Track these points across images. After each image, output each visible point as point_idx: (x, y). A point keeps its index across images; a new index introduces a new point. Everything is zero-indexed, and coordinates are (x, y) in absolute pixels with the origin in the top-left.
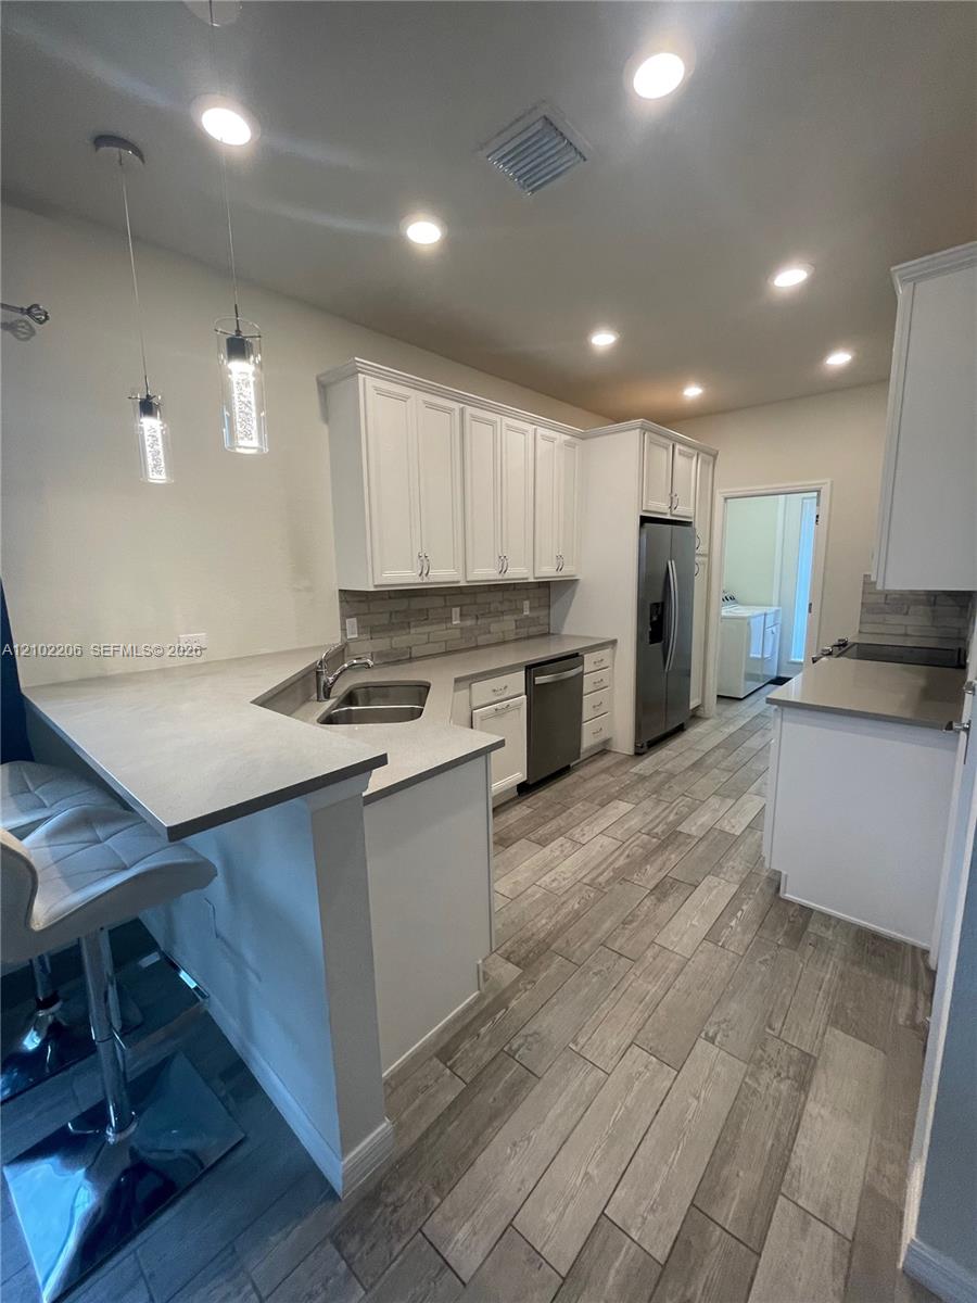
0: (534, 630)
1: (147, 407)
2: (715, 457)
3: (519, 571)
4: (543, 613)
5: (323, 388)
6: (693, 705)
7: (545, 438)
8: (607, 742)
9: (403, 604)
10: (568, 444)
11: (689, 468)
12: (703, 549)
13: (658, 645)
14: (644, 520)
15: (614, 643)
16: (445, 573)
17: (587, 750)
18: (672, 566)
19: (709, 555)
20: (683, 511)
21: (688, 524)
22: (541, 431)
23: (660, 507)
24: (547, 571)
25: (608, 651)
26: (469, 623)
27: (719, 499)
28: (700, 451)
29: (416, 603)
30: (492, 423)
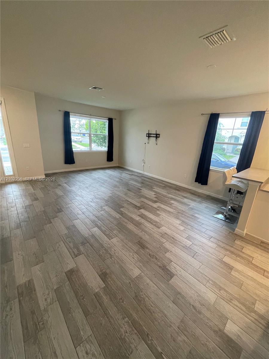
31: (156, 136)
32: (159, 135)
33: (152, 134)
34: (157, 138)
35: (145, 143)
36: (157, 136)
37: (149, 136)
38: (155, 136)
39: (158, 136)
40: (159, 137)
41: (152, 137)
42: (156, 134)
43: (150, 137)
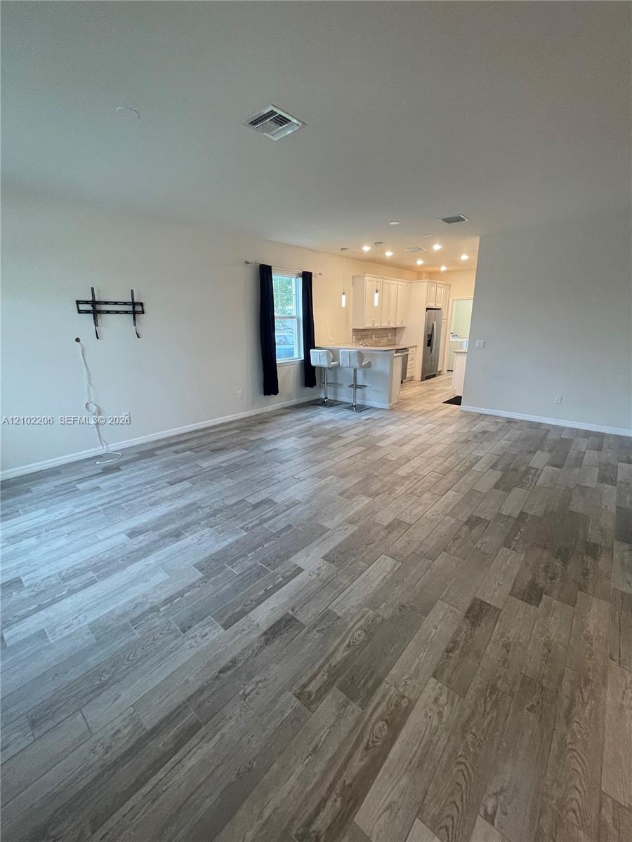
0: (391, 343)
1: (344, 293)
2: (450, 286)
3: (392, 325)
4: (394, 337)
5: (353, 278)
6: (439, 370)
7: (401, 285)
8: (413, 377)
9: (363, 333)
10: (406, 285)
11: (441, 291)
12: (445, 317)
13: (429, 348)
14: (427, 309)
15: (416, 346)
16: (377, 325)
17: (408, 378)
18: (435, 323)
19: (447, 319)
20: (438, 306)
21: (440, 309)
22: (400, 283)
23: (432, 305)
24: (398, 325)
25: (415, 349)
26: (376, 339)
27: (451, 301)
28: (445, 285)
29: (366, 333)
30: (389, 283)
31: (134, 307)
32: (142, 304)
33: (107, 303)
34: (136, 315)
35: (78, 340)
36: (135, 309)
37: (95, 308)
38: (129, 308)
39: (138, 308)
40: (143, 312)
41: (108, 312)
42: (134, 304)
43: (100, 312)
